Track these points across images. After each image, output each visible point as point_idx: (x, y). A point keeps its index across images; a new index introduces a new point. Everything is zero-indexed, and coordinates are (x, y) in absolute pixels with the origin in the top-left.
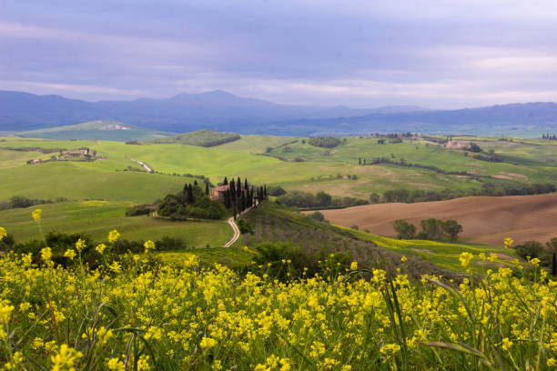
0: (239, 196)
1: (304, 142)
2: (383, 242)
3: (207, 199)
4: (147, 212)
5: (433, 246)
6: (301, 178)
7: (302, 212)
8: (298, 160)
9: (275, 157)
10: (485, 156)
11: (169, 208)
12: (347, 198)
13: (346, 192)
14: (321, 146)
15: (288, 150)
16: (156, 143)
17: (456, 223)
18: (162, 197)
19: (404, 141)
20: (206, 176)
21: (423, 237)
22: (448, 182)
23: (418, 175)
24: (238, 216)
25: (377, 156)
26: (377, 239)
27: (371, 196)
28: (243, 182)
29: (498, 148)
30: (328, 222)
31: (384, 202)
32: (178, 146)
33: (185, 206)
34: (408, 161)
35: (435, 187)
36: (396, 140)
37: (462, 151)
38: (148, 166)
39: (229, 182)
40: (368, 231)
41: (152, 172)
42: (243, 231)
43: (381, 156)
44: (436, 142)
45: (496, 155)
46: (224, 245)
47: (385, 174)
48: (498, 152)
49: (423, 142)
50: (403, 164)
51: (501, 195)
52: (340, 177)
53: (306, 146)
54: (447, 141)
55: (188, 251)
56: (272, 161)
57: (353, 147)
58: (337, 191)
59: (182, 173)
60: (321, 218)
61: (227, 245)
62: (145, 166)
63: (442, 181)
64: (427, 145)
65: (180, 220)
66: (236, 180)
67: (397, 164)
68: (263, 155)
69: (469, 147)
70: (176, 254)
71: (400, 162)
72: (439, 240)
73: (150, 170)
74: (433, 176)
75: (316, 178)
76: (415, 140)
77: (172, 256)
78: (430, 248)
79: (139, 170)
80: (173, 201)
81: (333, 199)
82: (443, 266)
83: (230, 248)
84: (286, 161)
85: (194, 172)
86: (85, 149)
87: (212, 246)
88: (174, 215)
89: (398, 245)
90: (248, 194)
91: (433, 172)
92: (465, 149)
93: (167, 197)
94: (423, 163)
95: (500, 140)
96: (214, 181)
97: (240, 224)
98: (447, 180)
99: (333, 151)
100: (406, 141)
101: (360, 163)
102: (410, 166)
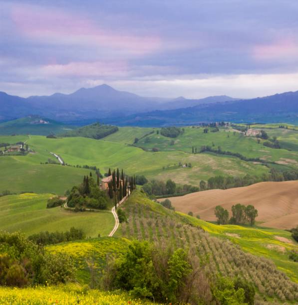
0: (118, 187)
1: (158, 133)
2: (208, 227)
3: (98, 190)
4: (60, 203)
5: (239, 231)
6: (157, 167)
7: (158, 200)
8: (154, 150)
9: (140, 147)
10: (271, 143)
11: (74, 199)
12: (185, 186)
13: (185, 180)
14: (168, 136)
15: (148, 141)
16: (66, 136)
17: (253, 207)
18: (70, 188)
19: (220, 130)
20: (97, 168)
21: (233, 222)
22: (248, 169)
23: (230, 162)
24: (118, 205)
25: (203, 145)
26: (205, 225)
27: (201, 183)
28: (120, 172)
29: (279, 135)
30: (173, 209)
31: (208, 189)
32: (80, 139)
33: (85, 197)
34: (223, 150)
35: (241, 173)
36: (215, 129)
37: (256, 139)
38: (60, 158)
39: (112, 172)
40: (198, 217)
41: (63, 164)
42: (121, 220)
43: (206, 145)
45: (278, 142)
46: (109, 234)
47: (209, 162)
48: (279, 139)
49: (233, 130)
50: (219, 153)
51: (281, 180)
52: (180, 165)
53: (159, 137)
54: (246, 130)
55: (86, 241)
56: (138, 151)
57: (188, 136)
58: (180, 179)
59: (82, 165)
60: (167, 204)
61: (111, 235)
62: (59, 159)
63: (244, 167)
64: (234, 133)
65: (81, 210)
66: (116, 171)
67: (216, 152)
68: (132, 145)
69: (261, 134)
70: (79, 244)
71: (218, 150)
72: (243, 225)
73: (62, 162)
74: (238, 163)
75: (166, 167)
76: (227, 128)
77: (77, 246)
78: (237, 232)
79: (54, 163)
80: (77, 192)
81: (177, 186)
82: (246, 249)
83: (113, 237)
84: (147, 151)
85: (90, 164)
86: (20, 143)
87: (102, 236)
88: (77, 206)
89: (218, 230)
90: (123, 184)
91: (238, 159)
92: (258, 136)
93: (73, 188)
94: (233, 151)
95: (280, 127)
96: (103, 172)
97: (119, 213)
98: (247, 166)
99: (177, 141)
100: (221, 130)
101: (193, 152)
102: (224, 153)
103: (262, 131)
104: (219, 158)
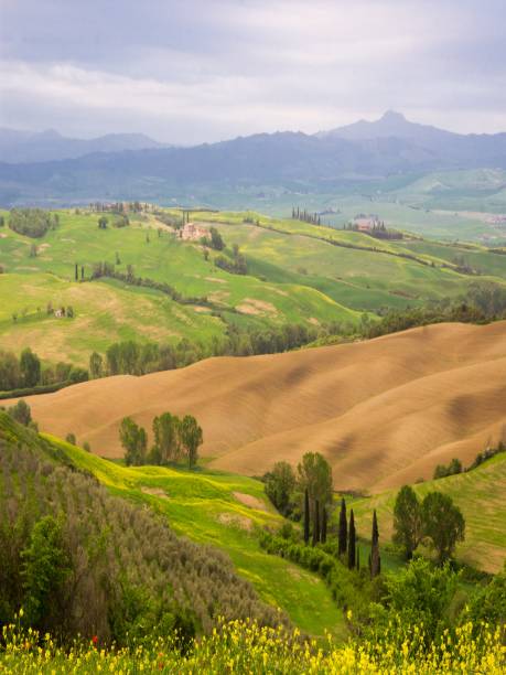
10: (228, 260)
12: (60, 365)
13: (60, 350)
14: (25, 232)
17: (195, 422)
19: (131, 222)
21: (156, 458)
22: (184, 323)
23: (150, 305)
25: (98, 259)
26: (100, 467)
27: (92, 359)
29: (243, 240)
30: (36, 426)
31: (107, 376)
34: (139, 274)
35: (171, 334)
36: (121, 219)
37: (200, 247)
40: (87, 448)
43: (103, 261)
44: (169, 224)
45: (241, 259)
47: (109, 305)
48: (243, 249)
49: (157, 225)
50: (130, 280)
51: (246, 352)
52: (50, 312)
54: (183, 223)
57: (67, 235)
58: (50, 348)
60: (23, 414)
63: (178, 320)
64: (160, 231)
67: (122, 278)
69: (210, 236)
71: (127, 273)
72: (175, 465)
74: (167, 308)
75: (20, 315)
76: (145, 219)
78: (163, 484)
81: (43, 366)
82: (181, 527)
89: (125, 481)
91: (167, 298)
92: (204, 242)
94: (156, 279)
95: (245, 221)
98: (184, 317)
99: (42, 246)
100: (134, 223)
101: (77, 277)
102: (139, 283)
103: (212, 230)
104: (130, 294)
